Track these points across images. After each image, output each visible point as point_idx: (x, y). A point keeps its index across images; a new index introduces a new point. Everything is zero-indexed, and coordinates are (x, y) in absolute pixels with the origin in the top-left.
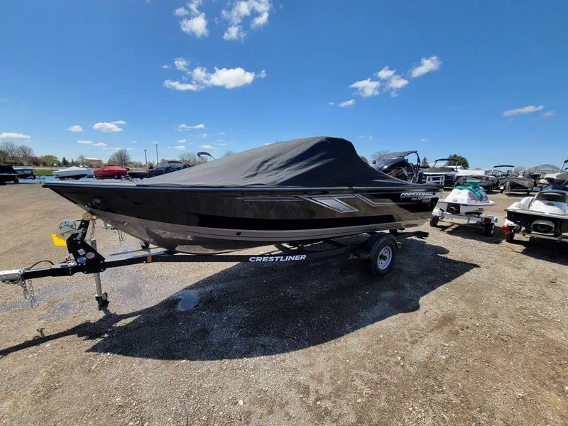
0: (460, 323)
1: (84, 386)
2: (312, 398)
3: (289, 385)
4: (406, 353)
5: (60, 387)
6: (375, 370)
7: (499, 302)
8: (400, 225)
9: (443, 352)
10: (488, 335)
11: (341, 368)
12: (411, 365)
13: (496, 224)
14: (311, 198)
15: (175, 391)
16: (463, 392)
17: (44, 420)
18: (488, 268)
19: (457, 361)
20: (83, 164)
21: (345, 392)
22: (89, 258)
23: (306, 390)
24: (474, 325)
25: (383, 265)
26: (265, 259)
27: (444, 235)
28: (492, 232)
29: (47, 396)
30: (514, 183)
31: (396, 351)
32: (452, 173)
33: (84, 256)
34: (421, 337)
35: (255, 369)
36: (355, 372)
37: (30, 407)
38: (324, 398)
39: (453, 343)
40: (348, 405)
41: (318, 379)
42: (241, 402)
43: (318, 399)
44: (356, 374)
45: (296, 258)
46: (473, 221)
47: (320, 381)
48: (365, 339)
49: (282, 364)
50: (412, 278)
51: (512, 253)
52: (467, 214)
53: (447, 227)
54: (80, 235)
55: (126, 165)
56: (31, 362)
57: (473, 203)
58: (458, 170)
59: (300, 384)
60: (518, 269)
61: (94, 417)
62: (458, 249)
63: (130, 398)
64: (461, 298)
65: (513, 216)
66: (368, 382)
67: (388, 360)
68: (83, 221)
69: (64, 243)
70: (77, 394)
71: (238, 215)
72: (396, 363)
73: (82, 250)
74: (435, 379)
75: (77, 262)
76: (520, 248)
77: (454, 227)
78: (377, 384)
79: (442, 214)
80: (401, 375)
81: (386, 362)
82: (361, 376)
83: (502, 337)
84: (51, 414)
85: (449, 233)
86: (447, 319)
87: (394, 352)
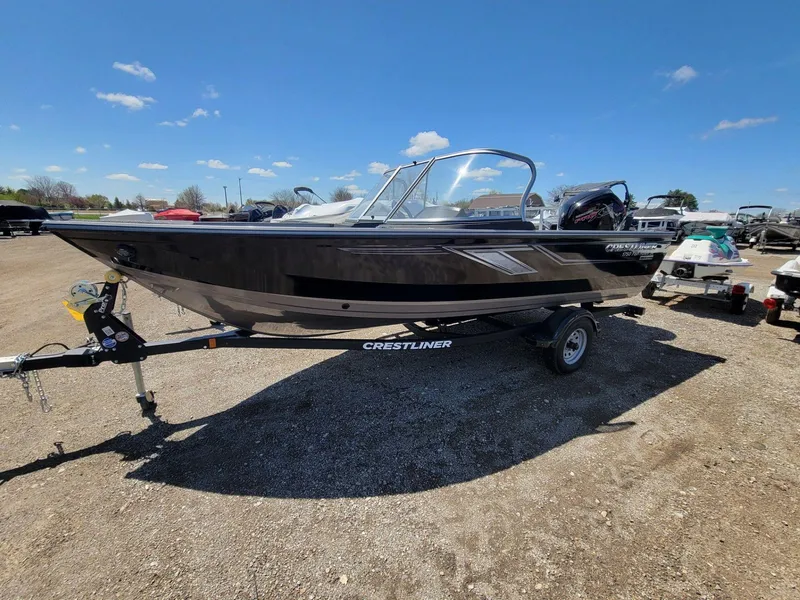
0: (703, 455)
1: (106, 539)
2: (460, 577)
3: (423, 552)
4: (615, 505)
5: (70, 538)
6: (563, 533)
7: (765, 422)
8: (599, 295)
9: (678, 505)
10: (753, 479)
11: (508, 525)
12: (625, 526)
13: (751, 296)
14: (461, 250)
15: (241, 553)
16: (718, 579)
17: (40, 592)
18: (741, 364)
19: (703, 523)
20: (142, 206)
21: (515, 570)
22: (120, 340)
23: (449, 563)
24: (726, 459)
25: (570, 357)
26: (387, 346)
27: (664, 311)
28: (744, 307)
29: (48, 553)
30: (773, 231)
31: (597, 501)
32: (674, 217)
33: (113, 337)
34: (638, 478)
35: (369, 521)
36: (530, 534)
37: (23, 569)
38: (479, 578)
39: (693, 491)
40: (520, 593)
41: (471, 544)
42: (344, 579)
43: (469, 580)
44: (533, 538)
45: (437, 345)
46: (713, 290)
47: (473, 548)
48: (545, 478)
49: (412, 515)
50: (618, 379)
51: (778, 341)
52: (706, 278)
53: (668, 299)
54: (104, 305)
55: (199, 208)
56: (34, 495)
57: (716, 261)
58: (684, 212)
59: (439, 551)
60: (791, 366)
61: (115, 592)
62: (692, 333)
63: (172, 563)
64: (701, 414)
65: (786, 282)
66: (552, 553)
67: (585, 517)
68: (107, 284)
69: (80, 317)
70: (94, 551)
71: (347, 278)
72: (598, 521)
73: (108, 327)
74: (668, 555)
75: (102, 346)
76: (791, 333)
77: (679, 299)
78: (568, 557)
79: (664, 279)
80: (608, 543)
81: (581, 518)
82: (541, 543)
83: (778, 483)
84: (51, 583)
85: (673, 307)
86: (680, 448)
87: (594, 502)
